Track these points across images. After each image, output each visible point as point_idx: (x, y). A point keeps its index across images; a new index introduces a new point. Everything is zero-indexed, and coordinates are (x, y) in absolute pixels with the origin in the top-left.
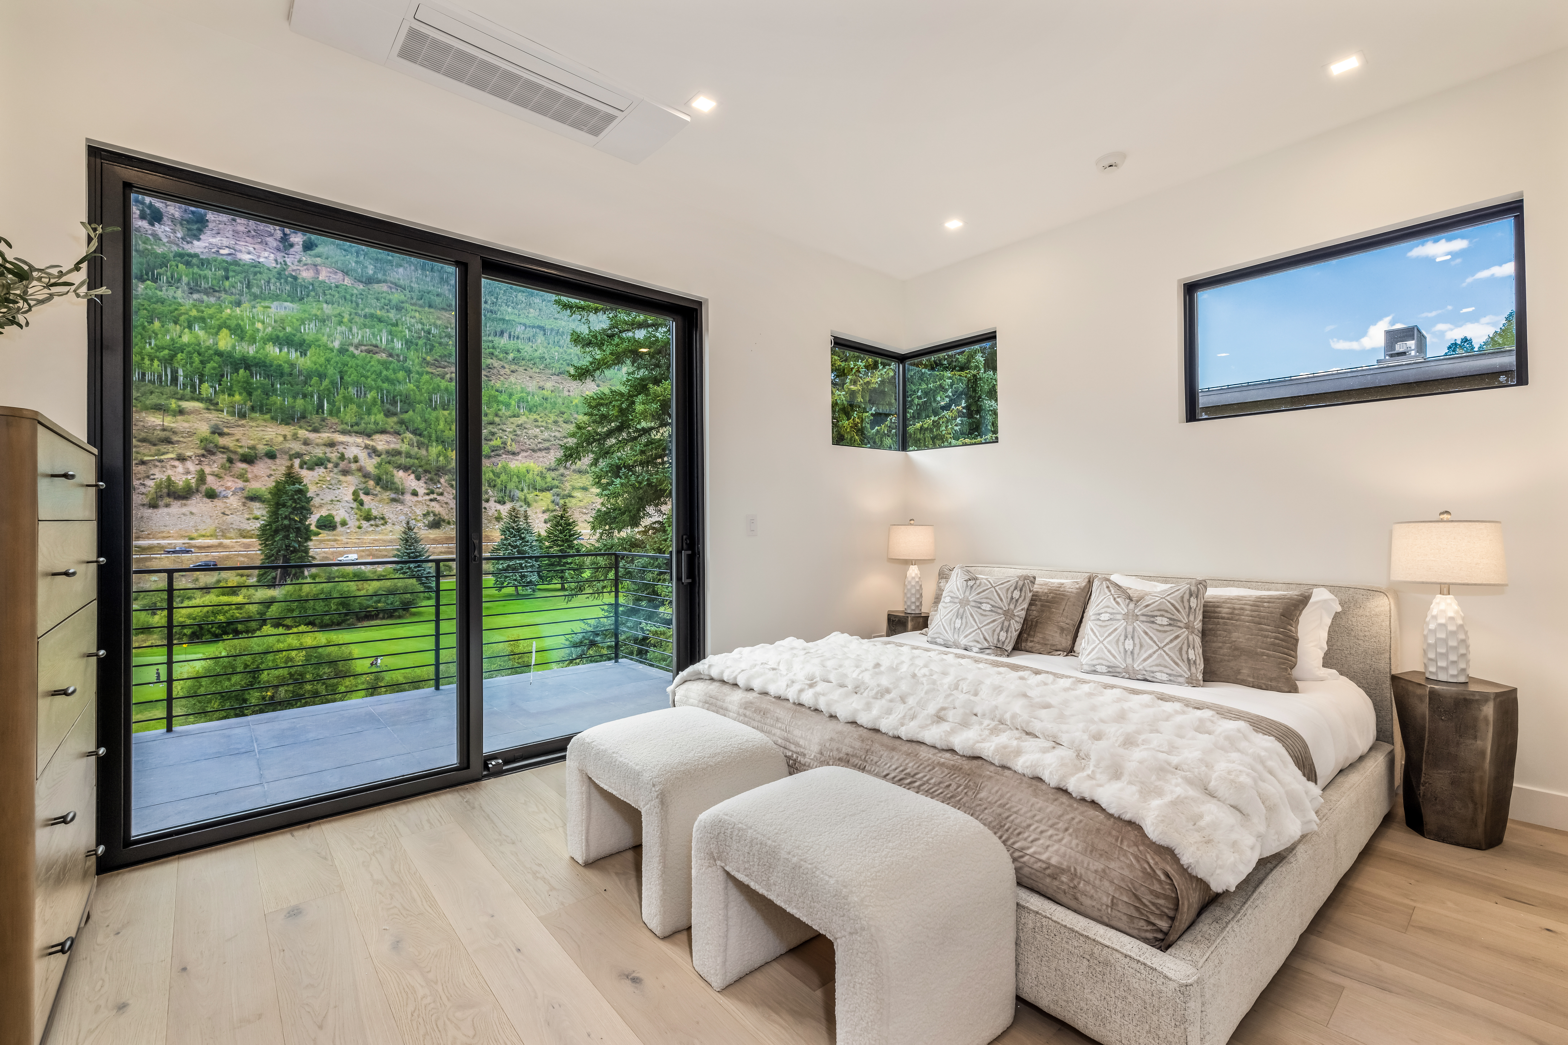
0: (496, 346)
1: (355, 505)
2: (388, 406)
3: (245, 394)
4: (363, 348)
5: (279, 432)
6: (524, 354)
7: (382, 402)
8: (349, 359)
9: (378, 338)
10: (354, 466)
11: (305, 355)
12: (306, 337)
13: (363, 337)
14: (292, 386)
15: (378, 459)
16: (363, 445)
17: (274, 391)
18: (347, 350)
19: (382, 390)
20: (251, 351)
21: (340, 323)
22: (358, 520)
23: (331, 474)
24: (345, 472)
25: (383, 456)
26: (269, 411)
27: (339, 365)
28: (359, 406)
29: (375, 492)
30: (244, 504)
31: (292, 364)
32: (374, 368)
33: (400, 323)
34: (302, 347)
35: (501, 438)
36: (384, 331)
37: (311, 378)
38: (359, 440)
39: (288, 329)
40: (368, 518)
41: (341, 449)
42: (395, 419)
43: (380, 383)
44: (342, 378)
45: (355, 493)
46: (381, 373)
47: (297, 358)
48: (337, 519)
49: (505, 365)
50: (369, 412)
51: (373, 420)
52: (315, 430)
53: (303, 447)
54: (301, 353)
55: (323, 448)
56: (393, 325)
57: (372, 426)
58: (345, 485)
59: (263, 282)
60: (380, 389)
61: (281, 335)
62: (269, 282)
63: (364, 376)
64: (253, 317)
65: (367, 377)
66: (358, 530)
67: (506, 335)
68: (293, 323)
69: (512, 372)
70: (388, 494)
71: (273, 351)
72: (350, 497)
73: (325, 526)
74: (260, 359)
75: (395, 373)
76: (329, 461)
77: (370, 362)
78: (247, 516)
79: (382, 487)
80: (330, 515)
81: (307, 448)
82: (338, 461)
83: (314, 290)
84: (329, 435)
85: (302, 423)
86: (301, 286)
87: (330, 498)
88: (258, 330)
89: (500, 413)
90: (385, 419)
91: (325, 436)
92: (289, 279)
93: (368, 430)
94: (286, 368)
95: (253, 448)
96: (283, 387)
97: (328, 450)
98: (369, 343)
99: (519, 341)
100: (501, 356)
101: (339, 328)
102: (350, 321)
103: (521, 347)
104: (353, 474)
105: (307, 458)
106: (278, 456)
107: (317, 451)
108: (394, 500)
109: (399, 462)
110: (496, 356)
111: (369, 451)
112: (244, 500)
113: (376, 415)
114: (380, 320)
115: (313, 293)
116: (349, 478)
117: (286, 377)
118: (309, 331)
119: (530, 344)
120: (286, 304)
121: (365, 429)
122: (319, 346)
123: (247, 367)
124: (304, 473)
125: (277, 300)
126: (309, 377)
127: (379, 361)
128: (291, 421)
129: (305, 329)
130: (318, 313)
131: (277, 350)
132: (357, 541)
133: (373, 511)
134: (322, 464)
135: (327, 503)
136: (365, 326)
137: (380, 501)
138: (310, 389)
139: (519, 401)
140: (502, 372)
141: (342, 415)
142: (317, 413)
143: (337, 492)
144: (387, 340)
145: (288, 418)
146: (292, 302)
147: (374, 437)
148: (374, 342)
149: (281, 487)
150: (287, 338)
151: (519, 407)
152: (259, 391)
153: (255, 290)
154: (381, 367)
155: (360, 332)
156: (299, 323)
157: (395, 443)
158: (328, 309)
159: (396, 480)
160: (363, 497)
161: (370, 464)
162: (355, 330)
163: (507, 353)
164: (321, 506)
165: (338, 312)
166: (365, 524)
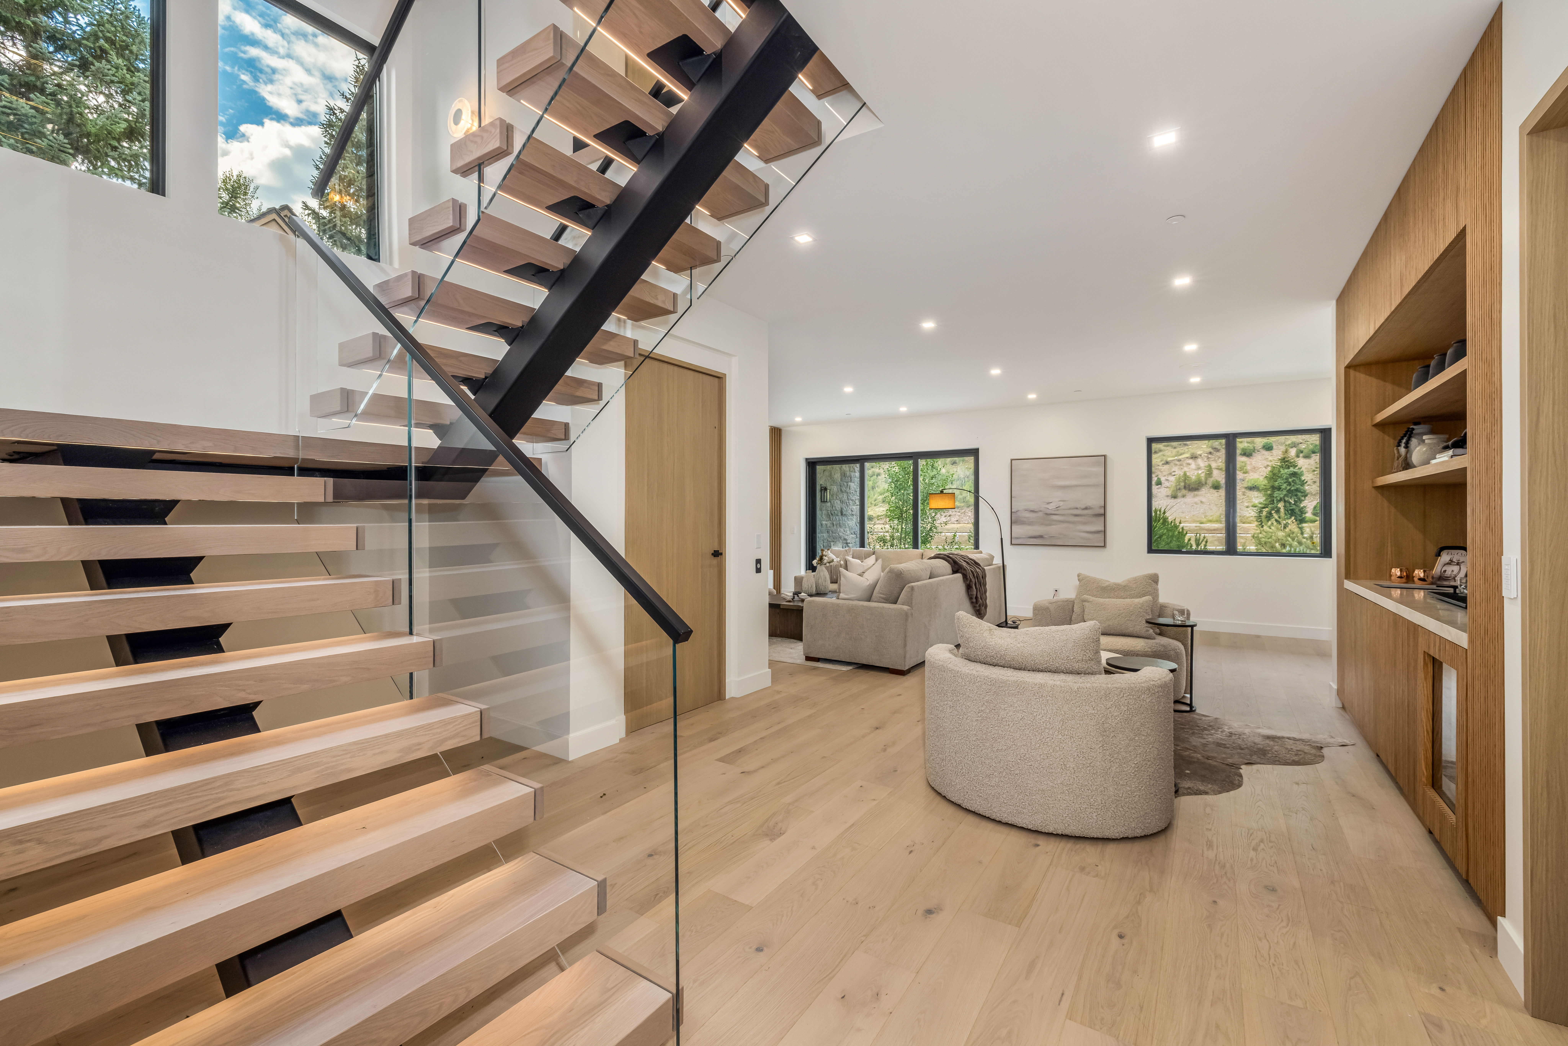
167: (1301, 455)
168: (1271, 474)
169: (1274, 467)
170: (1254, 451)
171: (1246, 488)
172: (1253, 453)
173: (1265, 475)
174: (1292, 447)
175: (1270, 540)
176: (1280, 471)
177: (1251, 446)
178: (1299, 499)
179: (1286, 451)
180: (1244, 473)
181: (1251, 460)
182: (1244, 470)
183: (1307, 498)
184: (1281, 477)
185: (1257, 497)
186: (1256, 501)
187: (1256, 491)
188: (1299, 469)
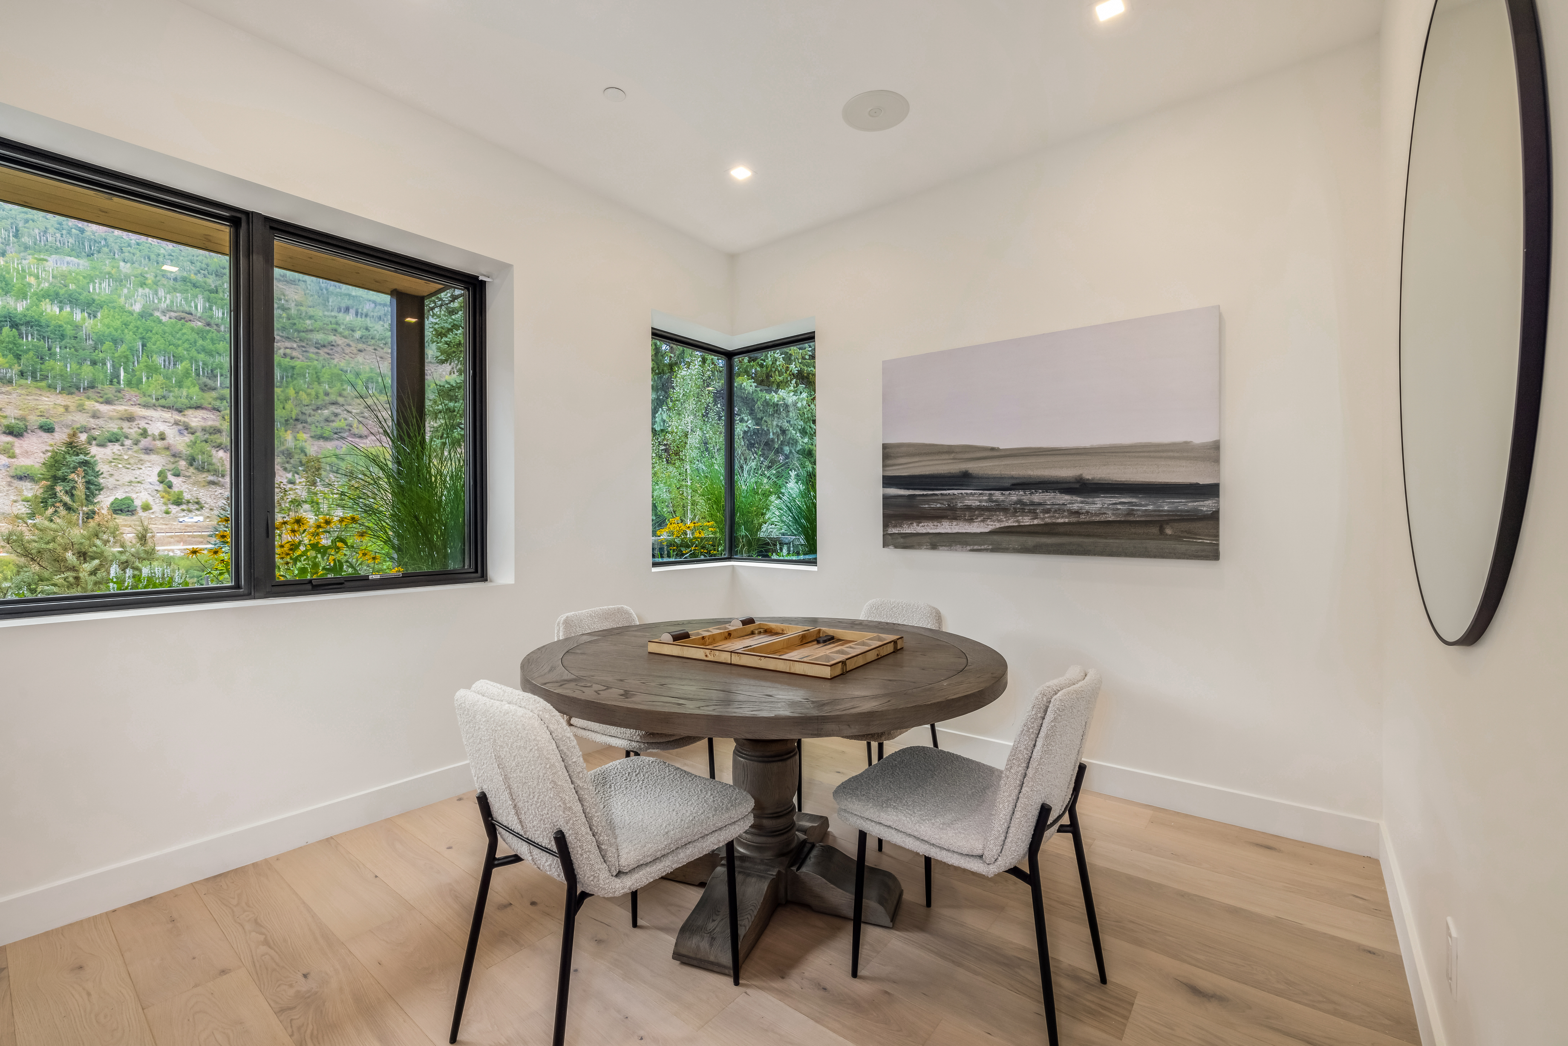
0: (340, 322)
1: (161, 487)
2: (205, 380)
3: (11, 356)
4: (173, 314)
5: (58, 402)
6: (372, 332)
7: (198, 375)
8: (153, 324)
9: (193, 304)
10: (159, 444)
11: (95, 317)
12: (96, 297)
13: (172, 302)
14: (76, 350)
15: (192, 437)
16: (172, 421)
17: (52, 355)
18: (151, 315)
19: (196, 361)
20: (20, 307)
21: (143, 284)
22: (165, 504)
23: (130, 452)
24: (148, 451)
25: (198, 434)
26: (45, 378)
27: (141, 330)
28: (167, 378)
29: (187, 474)
30: (10, 484)
31: (77, 326)
32: (186, 337)
33: (220, 290)
34: (91, 307)
35: (345, 419)
36: (200, 297)
37: (102, 343)
38: (167, 415)
39: (72, 287)
40: (178, 502)
41: (143, 424)
42: (214, 394)
43: (194, 353)
44: (144, 345)
45: (161, 474)
46: (195, 342)
47: (84, 319)
48: (138, 503)
49: (351, 343)
50: (180, 384)
51: (185, 394)
52: (108, 402)
53: (92, 420)
54: (89, 314)
55: (119, 422)
56: (211, 291)
57: (184, 400)
58: (149, 464)
59: (37, 231)
60: (193, 360)
61: (62, 292)
62: (45, 232)
63: (174, 345)
64: (23, 270)
65: (177, 346)
66: (164, 515)
67: (352, 311)
68: (78, 281)
69: (360, 351)
70: (204, 476)
71: (50, 310)
72: (154, 478)
73: (121, 510)
74: (32, 317)
75: (214, 344)
76: (127, 437)
77: (181, 330)
78: (13, 498)
79: (197, 469)
80: (127, 498)
81: (97, 421)
82: (139, 438)
83: (107, 245)
84: (126, 408)
85: (91, 393)
86: (90, 240)
87: (127, 479)
88: (30, 285)
89: (345, 393)
90: (201, 393)
91: (121, 408)
92: (73, 230)
93: (179, 405)
94: (69, 331)
95: (23, 419)
96: (65, 351)
97: (126, 425)
98: (181, 309)
99: (368, 319)
100: (346, 333)
101: (140, 290)
102: (156, 283)
103: (370, 325)
104: (158, 453)
105: (96, 433)
106: (57, 429)
107: (112, 425)
108: (212, 483)
109: (219, 441)
110: (341, 333)
111: (180, 427)
112: (9, 479)
113: (189, 388)
114: (195, 286)
115: (106, 250)
116: (153, 457)
117: (67, 340)
118: (101, 290)
119: (381, 323)
120: (69, 259)
121: (175, 403)
122: (114, 308)
123: (15, 325)
124: (94, 450)
125: (56, 253)
126: (99, 341)
127: (192, 329)
128: (74, 390)
129: (94, 289)
130: (113, 272)
131: (57, 310)
132: (164, 527)
133: (185, 494)
134: (117, 440)
135: (124, 485)
136: (175, 290)
137: (194, 484)
138: (101, 355)
139: (367, 381)
140: (347, 350)
141: (144, 386)
142: (111, 382)
143: (138, 472)
144: (204, 308)
145: (72, 387)
146: (78, 257)
147: (186, 412)
148: (187, 309)
149: (59, 458)
150: (70, 296)
151: (367, 388)
152: (31, 353)
153: (25, 239)
154: (196, 336)
155: (168, 296)
156: (86, 281)
157: (214, 420)
158: (125, 268)
159: (214, 461)
160: (171, 478)
161: (180, 442)
162: (161, 293)
163: (353, 331)
164: (115, 488)
165: (139, 272)
166: (174, 509)
167: (94, 442)
168: (52, 460)
169: (57, 453)
170: (26, 431)
171: (13, 477)
172: (25, 434)
173: (42, 461)
174: (81, 432)
175: (51, 546)
176: (64, 458)
177: (21, 424)
178: (93, 494)
179: (74, 435)
180: (10, 457)
181: (21, 442)
182: (10, 454)
183: (102, 492)
184: (67, 465)
185: (31, 489)
186: (29, 494)
187: (29, 482)
188: (91, 457)
